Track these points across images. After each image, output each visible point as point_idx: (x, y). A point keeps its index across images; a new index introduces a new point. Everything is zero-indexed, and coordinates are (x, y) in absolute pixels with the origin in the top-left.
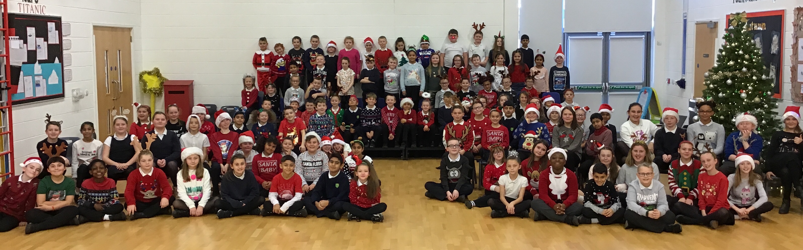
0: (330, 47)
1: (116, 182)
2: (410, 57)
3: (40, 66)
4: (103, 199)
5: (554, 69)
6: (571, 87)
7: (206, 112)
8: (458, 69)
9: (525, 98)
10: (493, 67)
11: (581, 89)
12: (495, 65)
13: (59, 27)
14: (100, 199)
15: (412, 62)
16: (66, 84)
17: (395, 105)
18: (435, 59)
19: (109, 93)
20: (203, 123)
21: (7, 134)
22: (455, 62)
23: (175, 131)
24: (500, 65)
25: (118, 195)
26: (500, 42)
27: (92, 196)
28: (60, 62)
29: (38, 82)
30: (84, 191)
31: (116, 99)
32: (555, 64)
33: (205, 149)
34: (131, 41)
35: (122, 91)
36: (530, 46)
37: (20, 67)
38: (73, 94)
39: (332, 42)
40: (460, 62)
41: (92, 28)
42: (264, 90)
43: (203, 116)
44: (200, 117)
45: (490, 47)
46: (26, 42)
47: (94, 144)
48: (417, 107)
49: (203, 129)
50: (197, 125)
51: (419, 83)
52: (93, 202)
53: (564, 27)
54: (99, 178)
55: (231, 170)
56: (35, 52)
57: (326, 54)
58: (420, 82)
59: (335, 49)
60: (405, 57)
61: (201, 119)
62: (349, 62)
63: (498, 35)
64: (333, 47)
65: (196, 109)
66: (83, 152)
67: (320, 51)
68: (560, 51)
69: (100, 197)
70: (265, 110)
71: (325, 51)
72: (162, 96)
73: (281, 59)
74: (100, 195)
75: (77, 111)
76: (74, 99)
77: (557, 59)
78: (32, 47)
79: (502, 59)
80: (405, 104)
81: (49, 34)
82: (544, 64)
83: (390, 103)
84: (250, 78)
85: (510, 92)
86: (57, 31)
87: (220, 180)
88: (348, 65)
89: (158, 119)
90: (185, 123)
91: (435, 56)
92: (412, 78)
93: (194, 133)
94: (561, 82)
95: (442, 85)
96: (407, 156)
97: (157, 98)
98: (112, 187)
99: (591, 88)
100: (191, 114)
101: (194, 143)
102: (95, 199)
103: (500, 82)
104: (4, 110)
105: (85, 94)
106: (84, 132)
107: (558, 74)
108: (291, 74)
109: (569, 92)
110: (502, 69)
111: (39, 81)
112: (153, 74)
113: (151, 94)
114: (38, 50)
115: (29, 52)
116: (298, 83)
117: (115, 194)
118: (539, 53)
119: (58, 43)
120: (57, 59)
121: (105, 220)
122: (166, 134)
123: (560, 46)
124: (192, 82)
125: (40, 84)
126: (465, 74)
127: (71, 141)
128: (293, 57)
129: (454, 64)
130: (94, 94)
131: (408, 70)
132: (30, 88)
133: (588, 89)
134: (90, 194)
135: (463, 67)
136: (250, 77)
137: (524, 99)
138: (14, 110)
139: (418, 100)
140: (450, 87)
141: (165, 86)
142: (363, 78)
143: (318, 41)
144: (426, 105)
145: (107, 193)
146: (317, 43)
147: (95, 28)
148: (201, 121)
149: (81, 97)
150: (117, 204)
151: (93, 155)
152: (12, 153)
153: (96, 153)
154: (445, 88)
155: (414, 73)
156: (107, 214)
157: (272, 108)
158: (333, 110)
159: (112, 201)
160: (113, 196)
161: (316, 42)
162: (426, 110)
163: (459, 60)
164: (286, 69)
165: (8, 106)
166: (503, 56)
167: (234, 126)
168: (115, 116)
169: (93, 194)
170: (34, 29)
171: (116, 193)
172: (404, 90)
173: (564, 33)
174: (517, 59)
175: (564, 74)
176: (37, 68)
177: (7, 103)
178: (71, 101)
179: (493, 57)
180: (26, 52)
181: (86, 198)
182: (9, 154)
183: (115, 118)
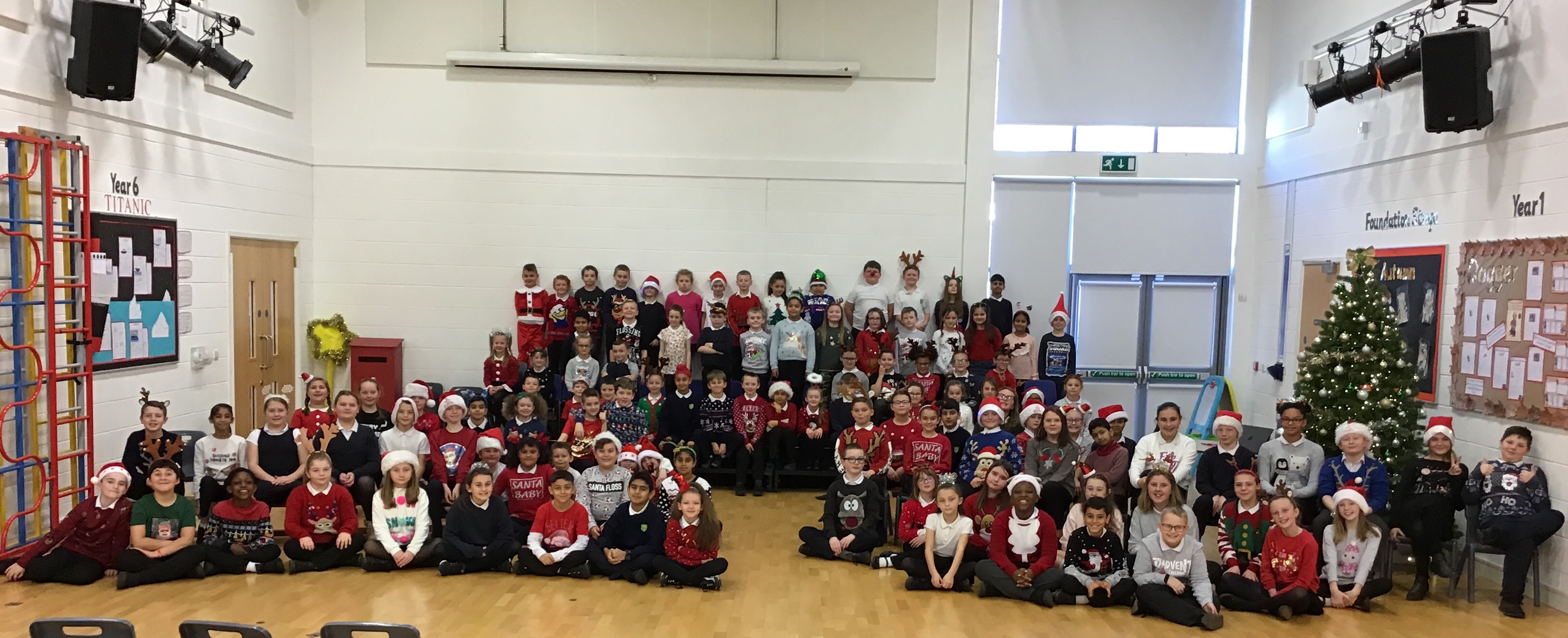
0: (647, 287)
1: (270, 509)
2: (790, 309)
3: (139, 305)
4: (247, 536)
5: (1047, 339)
6: (1078, 372)
7: (429, 393)
8: (874, 334)
9: (993, 389)
10: (938, 332)
11: (1099, 376)
12: (942, 329)
13: (172, 239)
14: (241, 535)
15: (794, 318)
16: (182, 338)
17: (757, 391)
18: (835, 313)
19: (255, 357)
20: (421, 414)
21: (83, 420)
22: (870, 321)
23: (371, 426)
24: (951, 330)
25: (271, 530)
26: (954, 286)
27: (229, 530)
28: (172, 299)
29: (135, 333)
30: (216, 521)
31: (266, 369)
32: (1050, 329)
33: (422, 457)
34: (295, 266)
35: (277, 354)
36: (1005, 295)
37: (107, 306)
38: (192, 357)
39: (651, 278)
40: (879, 322)
41: (227, 240)
42: (526, 360)
43: (422, 402)
44: (416, 402)
45: (935, 297)
46: (116, 263)
47: (232, 442)
48: (799, 400)
49: (420, 425)
50: (411, 416)
51: (803, 356)
52: (229, 541)
53: (1071, 263)
54: (244, 499)
55: (466, 495)
56: (131, 280)
57: (641, 300)
58: (806, 354)
59: (657, 291)
60: (783, 308)
61: (419, 407)
62: (682, 313)
63: (950, 276)
64: (652, 288)
65: (411, 389)
66: (214, 456)
67: (631, 294)
68: (1060, 307)
69: (243, 533)
70: (529, 395)
71: (639, 293)
72: (346, 364)
73: (560, 306)
74: (243, 528)
75: (198, 386)
76: (194, 365)
77: (1055, 322)
78: (126, 273)
79: (954, 318)
80: (777, 393)
81: (156, 250)
82: (1030, 328)
83: (750, 390)
84: (503, 337)
85: (965, 378)
86: (169, 246)
87: (444, 514)
88: (678, 320)
89: (344, 404)
90: (390, 414)
91: (835, 308)
92: (792, 346)
93: (405, 428)
94: (1059, 363)
95: (844, 361)
96: (776, 485)
97: (338, 369)
98: (263, 517)
99: (1116, 374)
100: (402, 396)
101: (403, 445)
102: (233, 535)
103: (949, 359)
104: (79, 379)
105: (214, 357)
106: (218, 420)
107: (1054, 347)
108: (576, 334)
109: (1073, 381)
110: (955, 335)
111: (137, 331)
112: (332, 327)
113: (327, 361)
114: (136, 278)
115: (121, 280)
116: (589, 349)
117: (267, 529)
118: (1021, 309)
119: (169, 265)
120: (167, 294)
121: (250, 572)
122: (356, 430)
123: (1062, 295)
124: (400, 342)
125: (139, 337)
126: (887, 343)
127: (189, 438)
128: (583, 304)
129: (867, 324)
130: (228, 358)
131: (784, 333)
132: (122, 344)
133: (1110, 376)
134: (225, 526)
135: (883, 331)
136: (502, 334)
137: (990, 391)
138: (96, 380)
139: (801, 386)
140: (859, 365)
141: (353, 347)
142: (704, 345)
143: (628, 276)
144: (814, 395)
145: (254, 525)
146: (626, 280)
147: (234, 240)
148: (419, 410)
149: (206, 362)
150: (269, 545)
151: (231, 460)
152: (91, 454)
153: (236, 457)
154: (851, 367)
155: (794, 338)
156: (253, 561)
157: (542, 392)
158: (650, 398)
159: (261, 539)
160: (264, 531)
161: (625, 277)
162: (815, 405)
163: (877, 318)
164: (567, 325)
165: (87, 373)
166: (957, 313)
167: (469, 421)
168: (267, 394)
169: (231, 527)
170: (130, 240)
171: (269, 527)
172: (775, 367)
173: (1071, 274)
174: (980, 320)
175: (1066, 348)
176: (135, 308)
177: (85, 368)
178: (190, 368)
179: (940, 315)
180: (117, 280)
181: (219, 534)
182: (86, 456)
183: (267, 399)
